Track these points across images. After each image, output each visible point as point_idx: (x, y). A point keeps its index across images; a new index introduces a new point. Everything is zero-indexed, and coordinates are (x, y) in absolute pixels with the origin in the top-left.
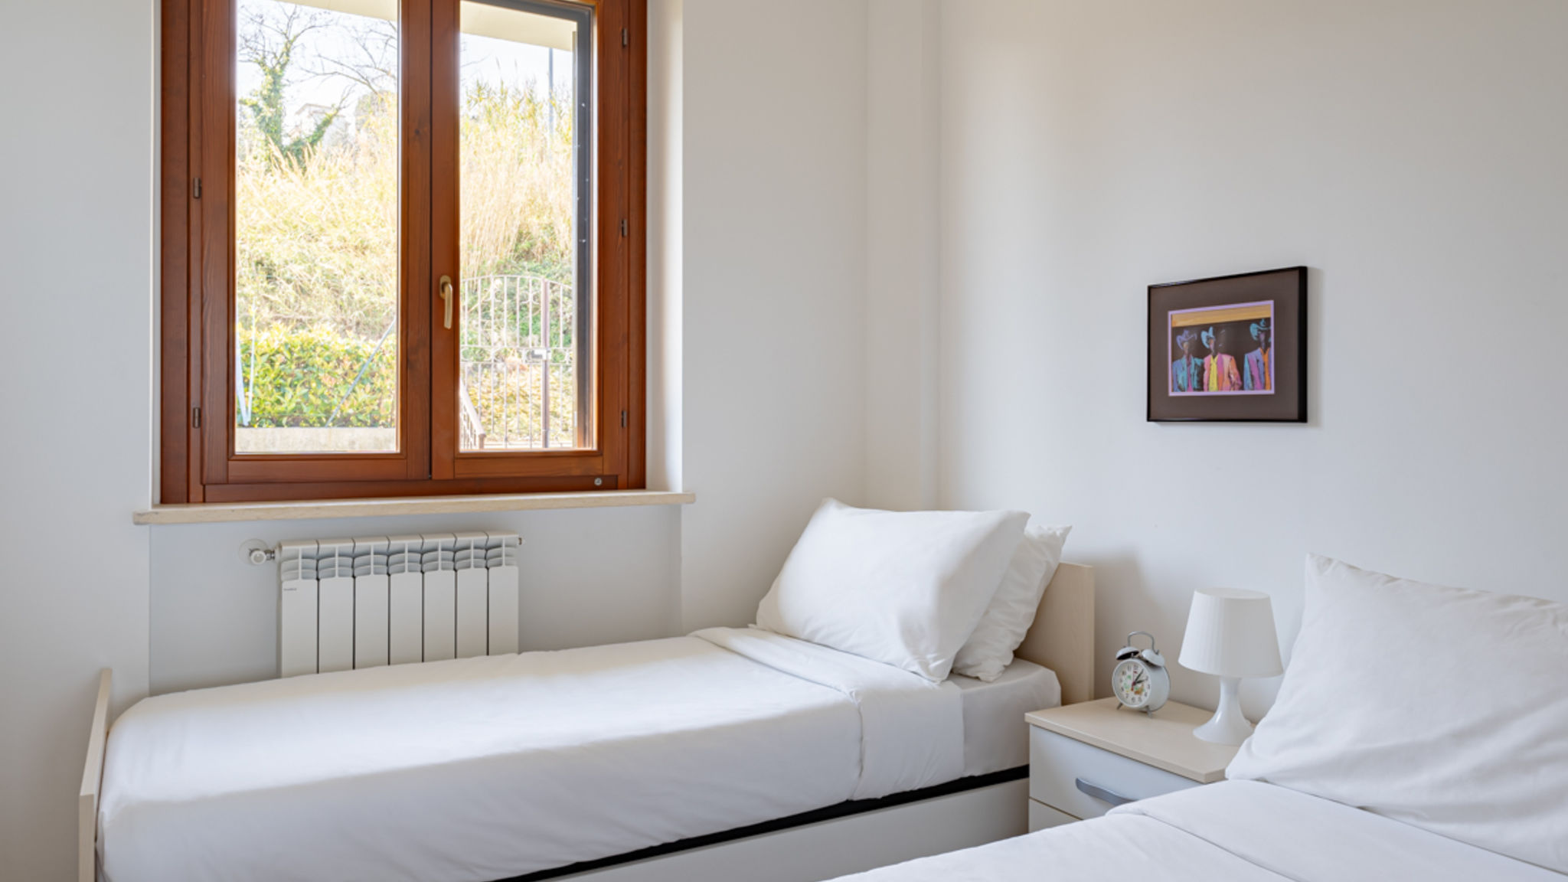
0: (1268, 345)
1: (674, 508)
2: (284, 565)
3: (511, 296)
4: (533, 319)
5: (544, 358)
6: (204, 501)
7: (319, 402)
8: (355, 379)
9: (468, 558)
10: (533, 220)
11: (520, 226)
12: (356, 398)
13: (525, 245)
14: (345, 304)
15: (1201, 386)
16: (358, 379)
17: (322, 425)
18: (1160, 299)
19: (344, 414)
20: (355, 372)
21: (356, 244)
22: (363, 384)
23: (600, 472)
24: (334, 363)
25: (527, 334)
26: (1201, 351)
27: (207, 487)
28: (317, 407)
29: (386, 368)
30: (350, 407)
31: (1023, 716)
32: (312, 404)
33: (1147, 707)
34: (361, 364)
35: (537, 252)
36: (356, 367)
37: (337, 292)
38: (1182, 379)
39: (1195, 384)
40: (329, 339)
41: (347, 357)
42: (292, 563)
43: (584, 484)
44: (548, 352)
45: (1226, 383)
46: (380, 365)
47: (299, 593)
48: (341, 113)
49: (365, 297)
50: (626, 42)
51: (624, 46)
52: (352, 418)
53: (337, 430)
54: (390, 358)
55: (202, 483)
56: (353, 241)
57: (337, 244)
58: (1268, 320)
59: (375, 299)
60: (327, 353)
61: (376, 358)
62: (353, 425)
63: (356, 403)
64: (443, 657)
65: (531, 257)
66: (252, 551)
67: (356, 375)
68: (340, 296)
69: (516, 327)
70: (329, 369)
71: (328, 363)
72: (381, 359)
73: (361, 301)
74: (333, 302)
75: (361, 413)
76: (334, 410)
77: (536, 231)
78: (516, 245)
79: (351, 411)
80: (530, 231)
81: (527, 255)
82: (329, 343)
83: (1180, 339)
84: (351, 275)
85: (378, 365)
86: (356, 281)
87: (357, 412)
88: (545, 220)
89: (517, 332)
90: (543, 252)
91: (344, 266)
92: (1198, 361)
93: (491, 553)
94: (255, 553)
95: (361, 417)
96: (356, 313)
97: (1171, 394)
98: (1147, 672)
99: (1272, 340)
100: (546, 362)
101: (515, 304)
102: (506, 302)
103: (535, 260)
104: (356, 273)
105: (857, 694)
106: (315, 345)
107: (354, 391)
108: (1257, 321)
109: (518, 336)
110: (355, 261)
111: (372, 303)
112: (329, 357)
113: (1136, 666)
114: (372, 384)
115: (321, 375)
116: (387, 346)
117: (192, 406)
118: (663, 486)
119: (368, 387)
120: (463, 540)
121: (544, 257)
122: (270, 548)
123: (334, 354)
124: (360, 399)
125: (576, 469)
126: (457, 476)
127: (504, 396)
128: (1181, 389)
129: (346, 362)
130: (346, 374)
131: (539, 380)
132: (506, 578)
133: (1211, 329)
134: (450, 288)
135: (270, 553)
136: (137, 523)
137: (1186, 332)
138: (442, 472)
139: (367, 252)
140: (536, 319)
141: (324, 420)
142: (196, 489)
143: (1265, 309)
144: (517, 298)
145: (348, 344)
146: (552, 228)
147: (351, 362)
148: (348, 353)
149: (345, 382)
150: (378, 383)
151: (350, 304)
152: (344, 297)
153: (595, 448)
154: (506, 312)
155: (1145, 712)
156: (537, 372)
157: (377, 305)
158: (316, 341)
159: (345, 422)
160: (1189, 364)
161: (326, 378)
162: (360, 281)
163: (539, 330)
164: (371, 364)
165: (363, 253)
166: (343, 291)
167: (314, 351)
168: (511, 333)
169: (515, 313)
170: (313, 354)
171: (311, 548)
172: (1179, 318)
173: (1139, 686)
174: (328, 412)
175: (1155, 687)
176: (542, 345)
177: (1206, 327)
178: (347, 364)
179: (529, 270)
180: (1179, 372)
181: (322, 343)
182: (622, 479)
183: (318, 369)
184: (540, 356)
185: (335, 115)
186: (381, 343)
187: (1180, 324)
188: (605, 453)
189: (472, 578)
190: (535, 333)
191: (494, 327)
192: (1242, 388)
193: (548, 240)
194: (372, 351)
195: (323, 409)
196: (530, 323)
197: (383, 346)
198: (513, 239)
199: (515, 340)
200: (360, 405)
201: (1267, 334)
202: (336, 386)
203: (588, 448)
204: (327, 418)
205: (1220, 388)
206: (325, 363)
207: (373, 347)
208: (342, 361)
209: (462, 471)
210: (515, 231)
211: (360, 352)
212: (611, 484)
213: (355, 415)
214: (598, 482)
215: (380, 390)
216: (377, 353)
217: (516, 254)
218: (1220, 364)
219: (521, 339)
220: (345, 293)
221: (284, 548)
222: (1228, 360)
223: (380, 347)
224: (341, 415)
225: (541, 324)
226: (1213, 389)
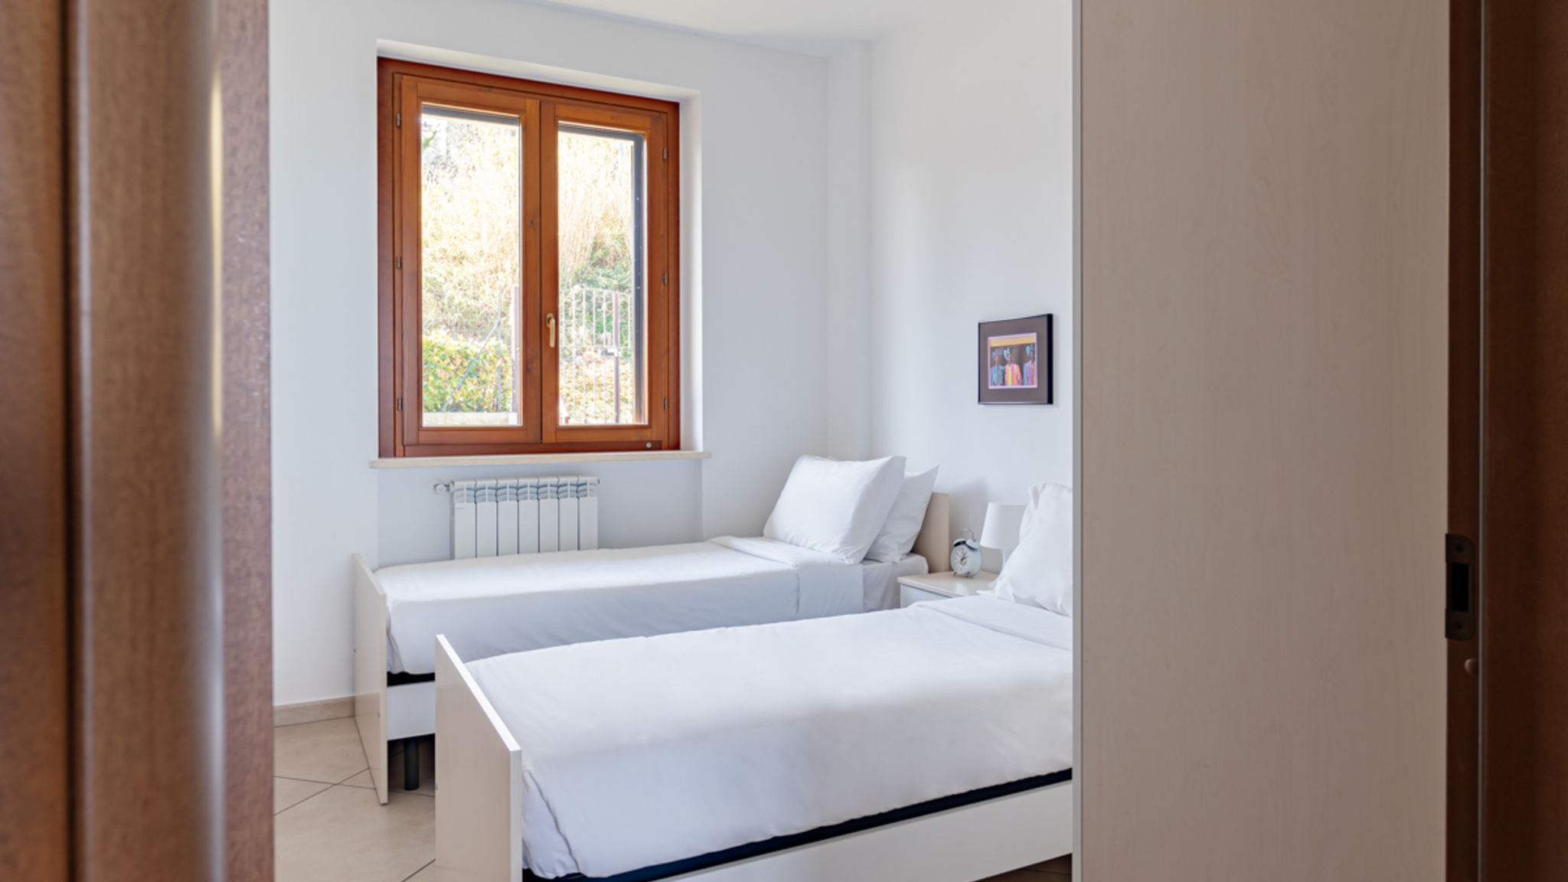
0: (1034, 359)
1: (698, 462)
2: (456, 494)
3: (588, 298)
4: (607, 318)
5: (616, 355)
6: (404, 456)
7: (436, 392)
8: (465, 373)
9: (566, 491)
10: (607, 231)
11: (595, 238)
12: (466, 388)
13: (599, 253)
14: (446, 307)
15: (1004, 383)
16: (467, 374)
17: (438, 410)
18: (985, 330)
19: (457, 401)
20: (465, 368)
21: (455, 255)
22: (471, 377)
23: (649, 439)
24: (448, 360)
25: (602, 332)
26: (1004, 362)
27: (406, 448)
28: (435, 396)
29: (489, 364)
30: (461, 396)
31: (896, 579)
32: (431, 393)
33: (968, 573)
34: (469, 361)
35: (610, 259)
36: (466, 364)
37: (440, 297)
38: (995, 380)
39: (1001, 382)
40: (443, 341)
41: (459, 356)
42: (460, 492)
43: (640, 447)
44: (619, 350)
45: (1016, 382)
46: (485, 362)
47: (465, 510)
48: (437, 135)
49: (463, 300)
50: (665, 156)
51: (664, 160)
52: (462, 404)
53: (449, 414)
54: (492, 356)
55: (403, 444)
56: (451, 253)
57: (439, 255)
58: (1034, 344)
59: (472, 302)
60: (442, 353)
61: (481, 357)
62: (463, 411)
63: (466, 393)
64: (552, 551)
65: (605, 264)
66: (435, 486)
67: (465, 370)
68: (442, 300)
69: (592, 326)
70: (445, 366)
71: (443, 360)
72: (485, 357)
73: (460, 304)
74: (436, 305)
75: (470, 400)
76: (448, 397)
77: (608, 242)
78: (592, 254)
79: (461, 399)
80: (604, 241)
81: (600, 263)
82: (444, 344)
83: (994, 354)
84: (451, 282)
85: (482, 362)
86: (455, 287)
87: (466, 399)
88: (616, 232)
89: (594, 330)
90: (615, 260)
91: (444, 274)
92: (1001, 367)
93: (580, 488)
94: (438, 487)
95: (470, 404)
96: (456, 315)
97: (990, 387)
98: (969, 553)
99: (1036, 356)
100: (617, 358)
101: (592, 306)
102: (584, 304)
103: (608, 266)
104: (456, 281)
105: (797, 566)
106: (433, 346)
107: (464, 383)
108: (1029, 345)
109: (594, 333)
110: (455, 270)
111: (468, 306)
112: (444, 356)
113: (963, 550)
114: (478, 377)
115: (438, 370)
116: (490, 347)
117: (397, 398)
118: (691, 448)
119: (475, 380)
120: (563, 480)
121: (616, 265)
122: (447, 483)
123: (448, 353)
124: (469, 389)
125: (634, 437)
126: (559, 441)
127: (584, 385)
128: (994, 384)
129: (457, 360)
130: (457, 370)
131: (612, 371)
132: (589, 503)
133: (1008, 349)
134: (553, 321)
135: (447, 486)
136: (371, 467)
137: (997, 350)
138: (549, 438)
139: (464, 262)
140: (609, 318)
141: (439, 406)
142: (399, 447)
143: (1031, 338)
144: (594, 300)
145: (459, 345)
146: (623, 239)
147: (461, 360)
148: (459, 352)
149: (456, 375)
150: (483, 376)
151: (450, 307)
152: (446, 301)
153: (647, 423)
154: (584, 312)
155: (968, 576)
156: (610, 363)
157: (473, 308)
158: (434, 343)
159: (456, 408)
160: (998, 369)
161: (441, 372)
162: (459, 287)
163: (612, 328)
164: (477, 361)
165: (461, 263)
166: (444, 296)
167: (432, 351)
168: (588, 331)
169: (591, 313)
170: (431, 353)
171: (472, 484)
172: (994, 341)
173: (964, 560)
174: (443, 399)
175: (973, 562)
176: (614, 346)
177: (1005, 348)
178: (458, 361)
179: (603, 276)
180: (993, 374)
181: (438, 345)
182: (665, 444)
183: (436, 366)
184: (612, 354)
185: (432, 138)
186: (486, 344)
187: (994, 345)
188: (654, 427)
189: (569, 503)
190: (608, 331)
191: (574, 326)
192: (1023, 384)
193: (619, 250)
194: (478, 351)
195: (439, 397)
196: (604, 321)
197: (487, 347)
198: (589, 248)
199: (592, 337)
200: (469, 394)
201: (1034, 351)
202: (450, 379)
203: (642, 423)
204: (442, 405)
205: (1013, 384)
206: (441, 361)
207: (478, 347)
208: (454, 359)
209: (562, 438)
210: (591, 241)
211: (469, 352)
212: (657, 446)
213: (465, 402)
214: (649, 445)
215: (484, 382)
216: (482, 352)
217: (592, 263)
218: (1013, 369)
219: (596, 336)
220: (446, 297)
221: (456, 483)
222: (1016, 367)
223: (484, 348)
224: (454, 402)
225: (613, 323)
226: (1010, 385)
